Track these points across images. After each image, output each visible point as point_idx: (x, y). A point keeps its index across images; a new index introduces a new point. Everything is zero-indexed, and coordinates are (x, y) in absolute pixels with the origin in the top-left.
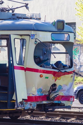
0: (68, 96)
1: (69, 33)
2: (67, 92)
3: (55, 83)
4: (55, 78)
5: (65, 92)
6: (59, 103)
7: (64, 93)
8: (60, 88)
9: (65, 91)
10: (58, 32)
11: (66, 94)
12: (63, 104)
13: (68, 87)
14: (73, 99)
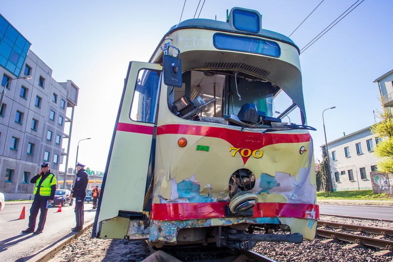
0: (300, 204)
4: (240, 151)
5: (290, 194)
7: (287, 196)
8: (269, 183)
9: (290, 190)
11: (293, 198)
12: (286, 227)
14: (313, 213)
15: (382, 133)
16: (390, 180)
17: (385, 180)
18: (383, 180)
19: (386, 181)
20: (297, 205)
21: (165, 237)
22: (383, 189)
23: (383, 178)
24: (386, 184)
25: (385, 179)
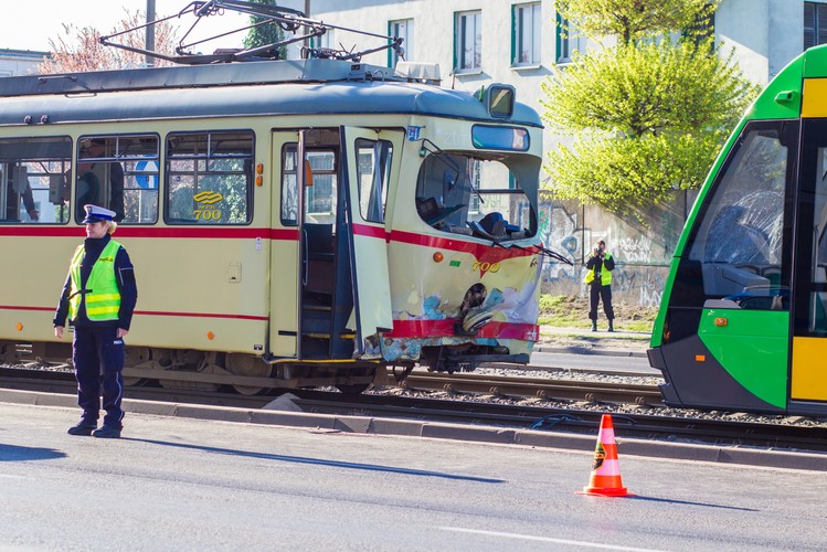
0: (521, 324)
1: (528, 128)
2: (517, 310)
3: (482, 281)
4: (480, 265)
5: (511, 311)
6: (493, 344)
7: (507, 314)
8: (496, 299)
9: (511, 308)
10: (493, 121)
11: (513, 317)
12: (505, 350)
13: (521, 295)
14: (534, 334)
15: (596, 18)
16: (587, 233)
17: (568, 234)
18: (563, 231)
19: (573, 240)
20: (517, 324)
21: (409, 354)
22: (554, 274)
23: (562, 224)
24: (571, 251)
25: (569, 226)
